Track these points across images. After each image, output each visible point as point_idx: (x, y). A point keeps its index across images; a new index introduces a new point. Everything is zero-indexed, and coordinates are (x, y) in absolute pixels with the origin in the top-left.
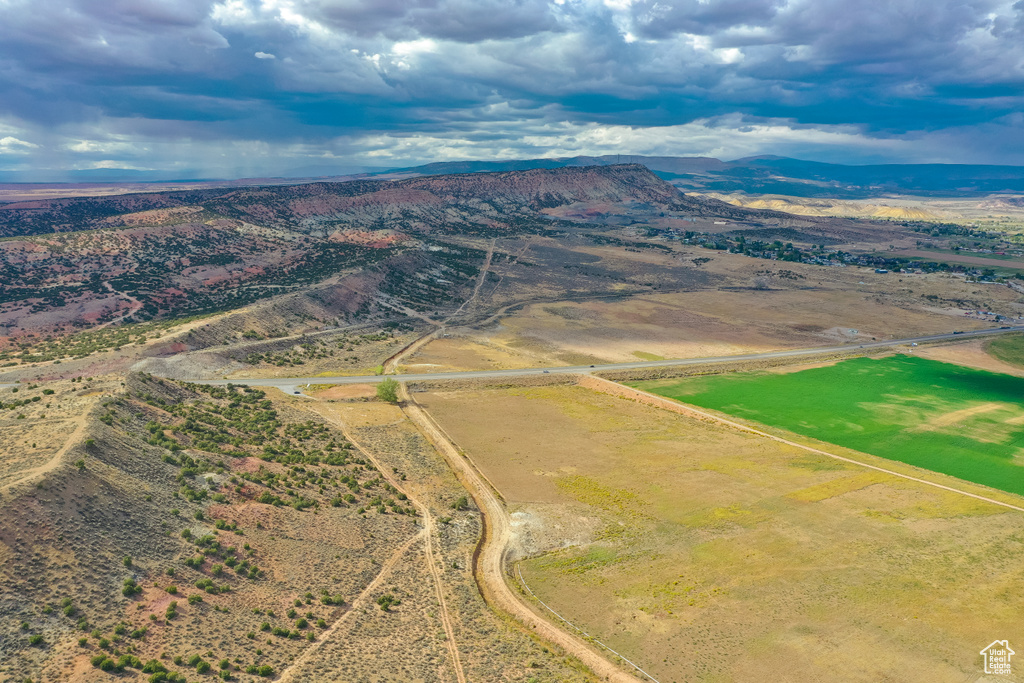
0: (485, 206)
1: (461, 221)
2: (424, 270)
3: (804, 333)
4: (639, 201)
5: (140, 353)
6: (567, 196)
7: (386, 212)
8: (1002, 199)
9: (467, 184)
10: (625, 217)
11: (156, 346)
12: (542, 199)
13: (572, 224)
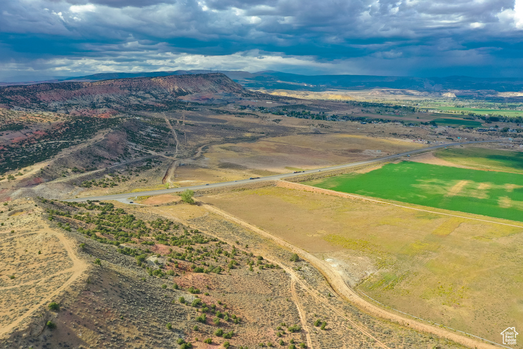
0: (147, 95)
1: (139, 103)
2: (142, 129)
3: (354, 153)
4: (226, 92)
5: (15, 186)
6: (190, 90)
7: (95, 99)
8: (378, 91)
9: (134, 84)
10: (223, 100)
11: (24, 180)
12: (177, 91)
13: (199, 104)
